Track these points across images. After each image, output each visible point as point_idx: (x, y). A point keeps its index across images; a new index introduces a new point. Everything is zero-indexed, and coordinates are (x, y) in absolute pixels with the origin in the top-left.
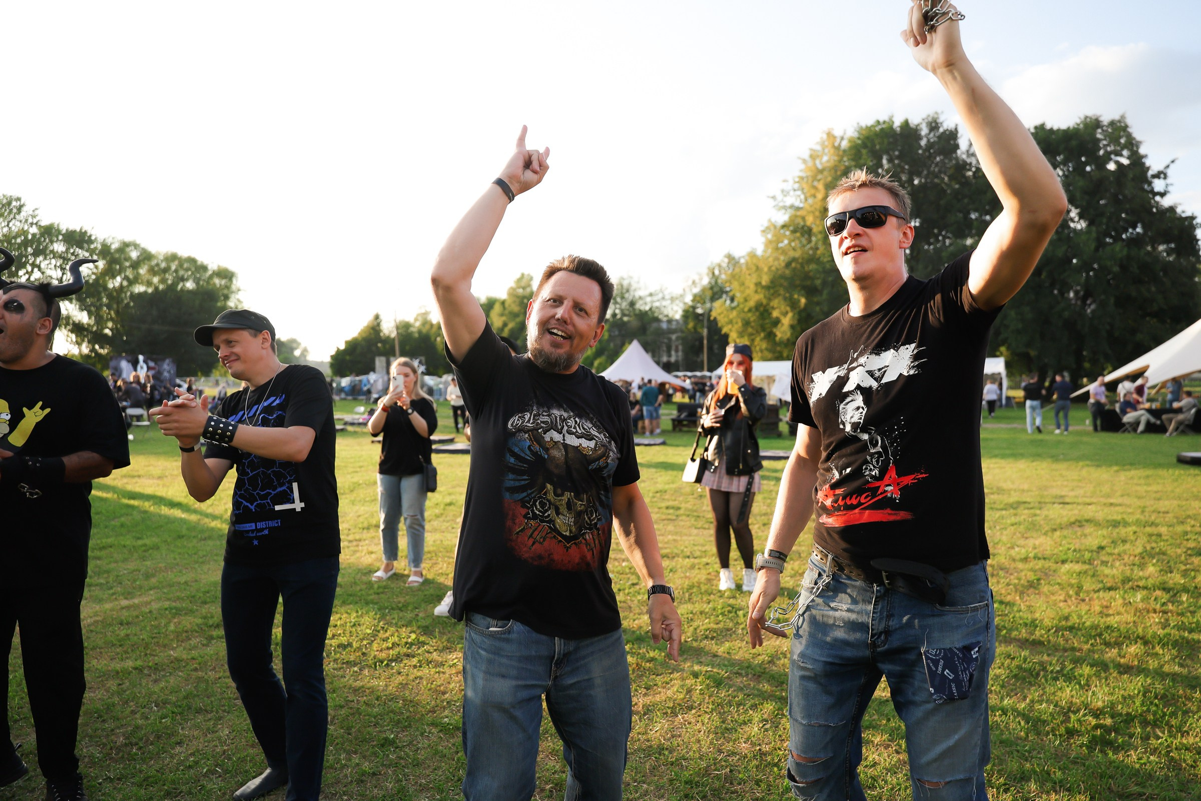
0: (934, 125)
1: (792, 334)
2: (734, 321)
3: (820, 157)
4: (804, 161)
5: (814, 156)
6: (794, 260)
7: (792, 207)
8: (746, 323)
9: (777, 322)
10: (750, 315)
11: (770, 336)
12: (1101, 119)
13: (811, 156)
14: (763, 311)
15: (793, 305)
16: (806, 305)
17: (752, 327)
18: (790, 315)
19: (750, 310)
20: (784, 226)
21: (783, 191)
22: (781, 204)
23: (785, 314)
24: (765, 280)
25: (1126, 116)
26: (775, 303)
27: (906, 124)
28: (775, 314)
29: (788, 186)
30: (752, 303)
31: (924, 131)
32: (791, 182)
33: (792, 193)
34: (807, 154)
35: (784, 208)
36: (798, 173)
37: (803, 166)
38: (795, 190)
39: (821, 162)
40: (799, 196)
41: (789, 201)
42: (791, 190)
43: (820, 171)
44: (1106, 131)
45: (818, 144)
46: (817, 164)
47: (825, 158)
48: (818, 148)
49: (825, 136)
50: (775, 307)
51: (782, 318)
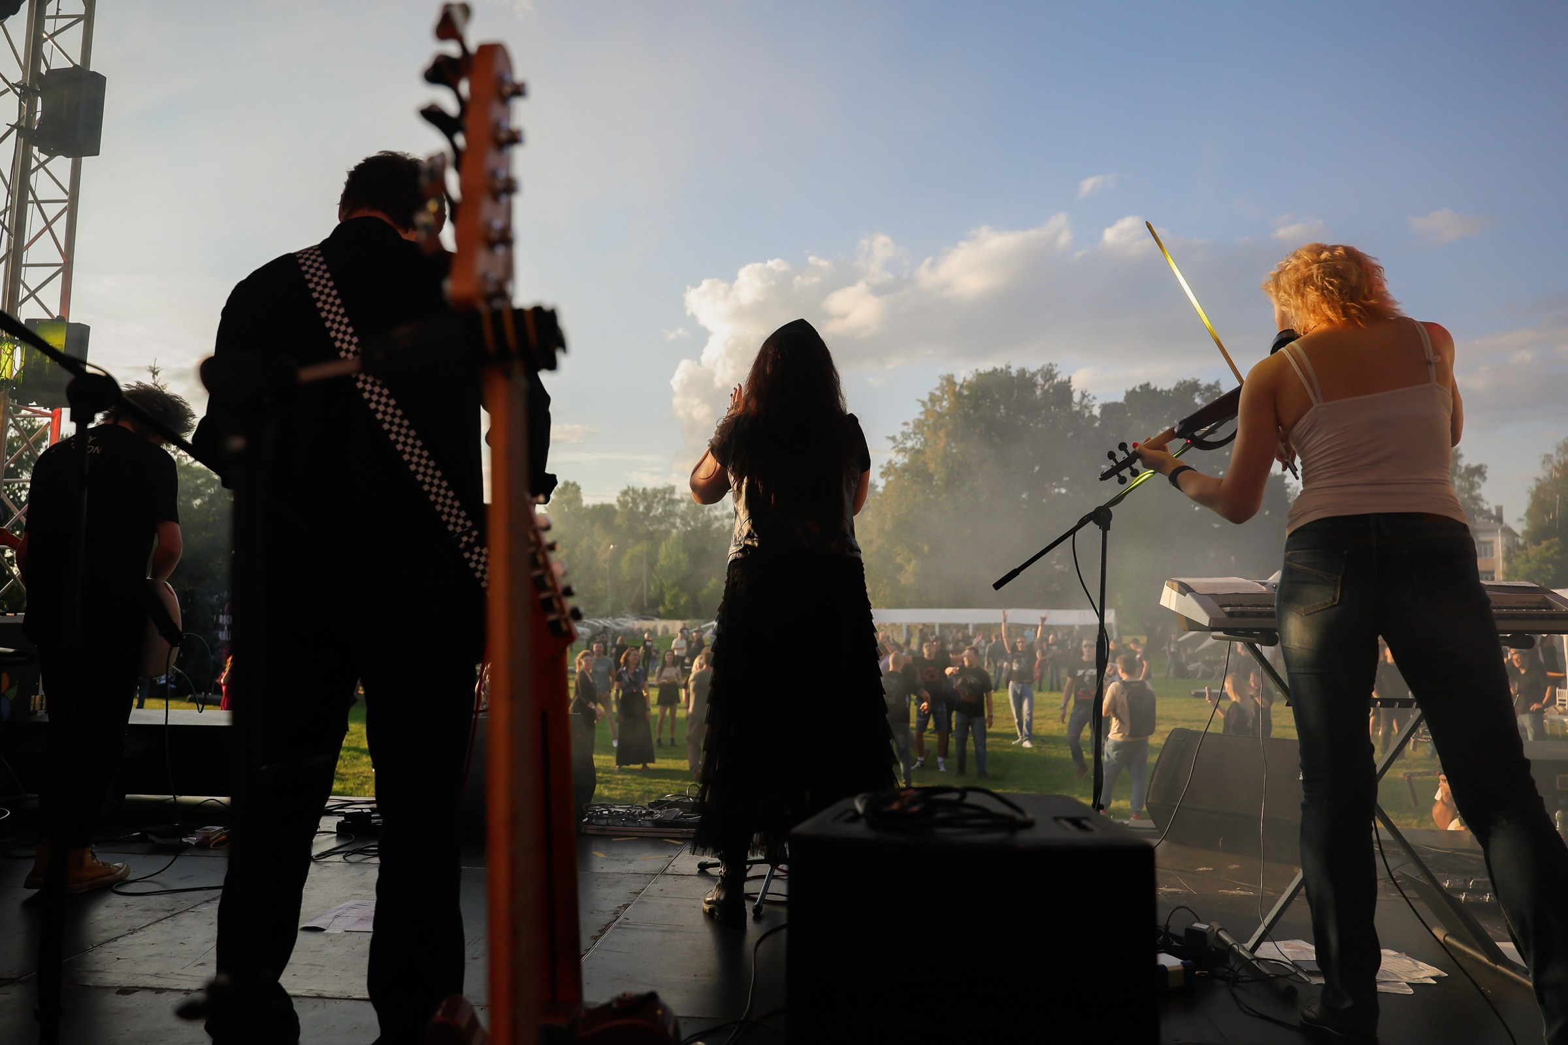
0: (1049, 374)
1: (915, 581)
3: (941, 399)
4: (924, 404)
5: (933, 399)
9: (900, 568)
12: (1199, 383)
13: (931, 400)
15: (917, 552)
20: (905, 469)
21: (903, 434)
22: (901, 446)
23: (909, 561)
24: (889, 526)
25: (1221, 382)
26: (898, 549)
27: (1022, 372)
28: (899, 560)
29: (909, 429)
31: (1040, 381)
32: (911, 425)
33: (912, 436)
34: (926, 398)
35: (904, 450)
36: (918, 416)
37: (922, 409)
38: (915, 434)
39: (941, 407)
40: (920, 439)
41: (909, 444)
42: (911, 433)
43: (940, 416)
44: (1204, 393)
45: (937, 389)
46: (937, 408)
47: (945, 403)
48: (938, 393)
49: (945, 382)
50: (898, 552)
51: (906, 565)
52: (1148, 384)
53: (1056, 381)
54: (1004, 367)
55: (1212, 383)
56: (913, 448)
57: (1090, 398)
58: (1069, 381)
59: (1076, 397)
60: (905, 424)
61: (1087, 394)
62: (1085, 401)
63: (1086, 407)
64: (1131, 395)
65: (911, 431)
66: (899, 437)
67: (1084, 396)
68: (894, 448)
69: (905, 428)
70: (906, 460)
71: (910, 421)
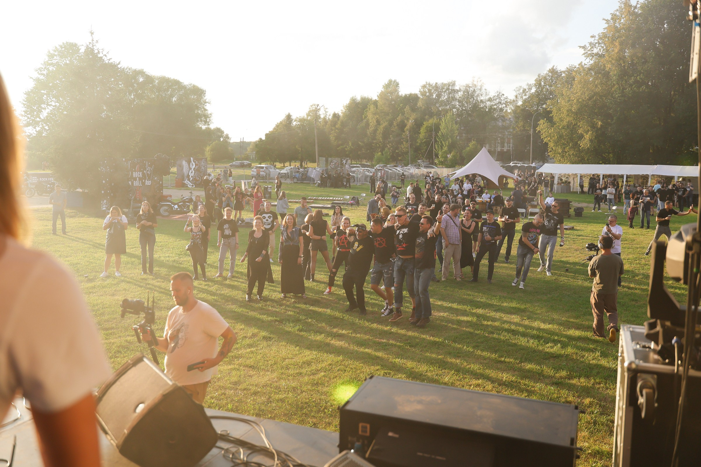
1: (590, 145)
2: (552, 135)
4: (607, 21)
5: (614, 17)
6: (596, 94)
7: (597, 54)
8: (561, 137)
9: (581, 137)
10: (563, 131)
11: (576, 145)
13: (612, 19)
14: (572, 128)
15: (593, 126)
16: (601, 125)
17: (564, 139)
18: (590, 132)
19: (563, 127)
20: (590, 69)
21: (591, 44)
22: (589, 52)
23: (587, 132)
24: (574, 108)
26: (580, 124)
28: (580, 131)
30: (565, 123)
32: (597, 37)
33: (597, 45)
34: (609, 17)
35: (592, 55)
36: (602, 31)
37: (606, 25)
38: (599, 43)
39: (619, 24)
40: (603, 47)
41: (595, 51)
42: (596, 43)
43: (617, 30)
45: (617, 10)
46: (617, 25)
47: (622, 21)
48: (618, 13)
49: (623, 5)
50: (580, 126)
51: (585, 134)
60: (592, 37)
65: (596, 41)
66: (588, 45)
68: (584, 54)
69: (592, 40)
70: (592, 62)
71: (596, 34)
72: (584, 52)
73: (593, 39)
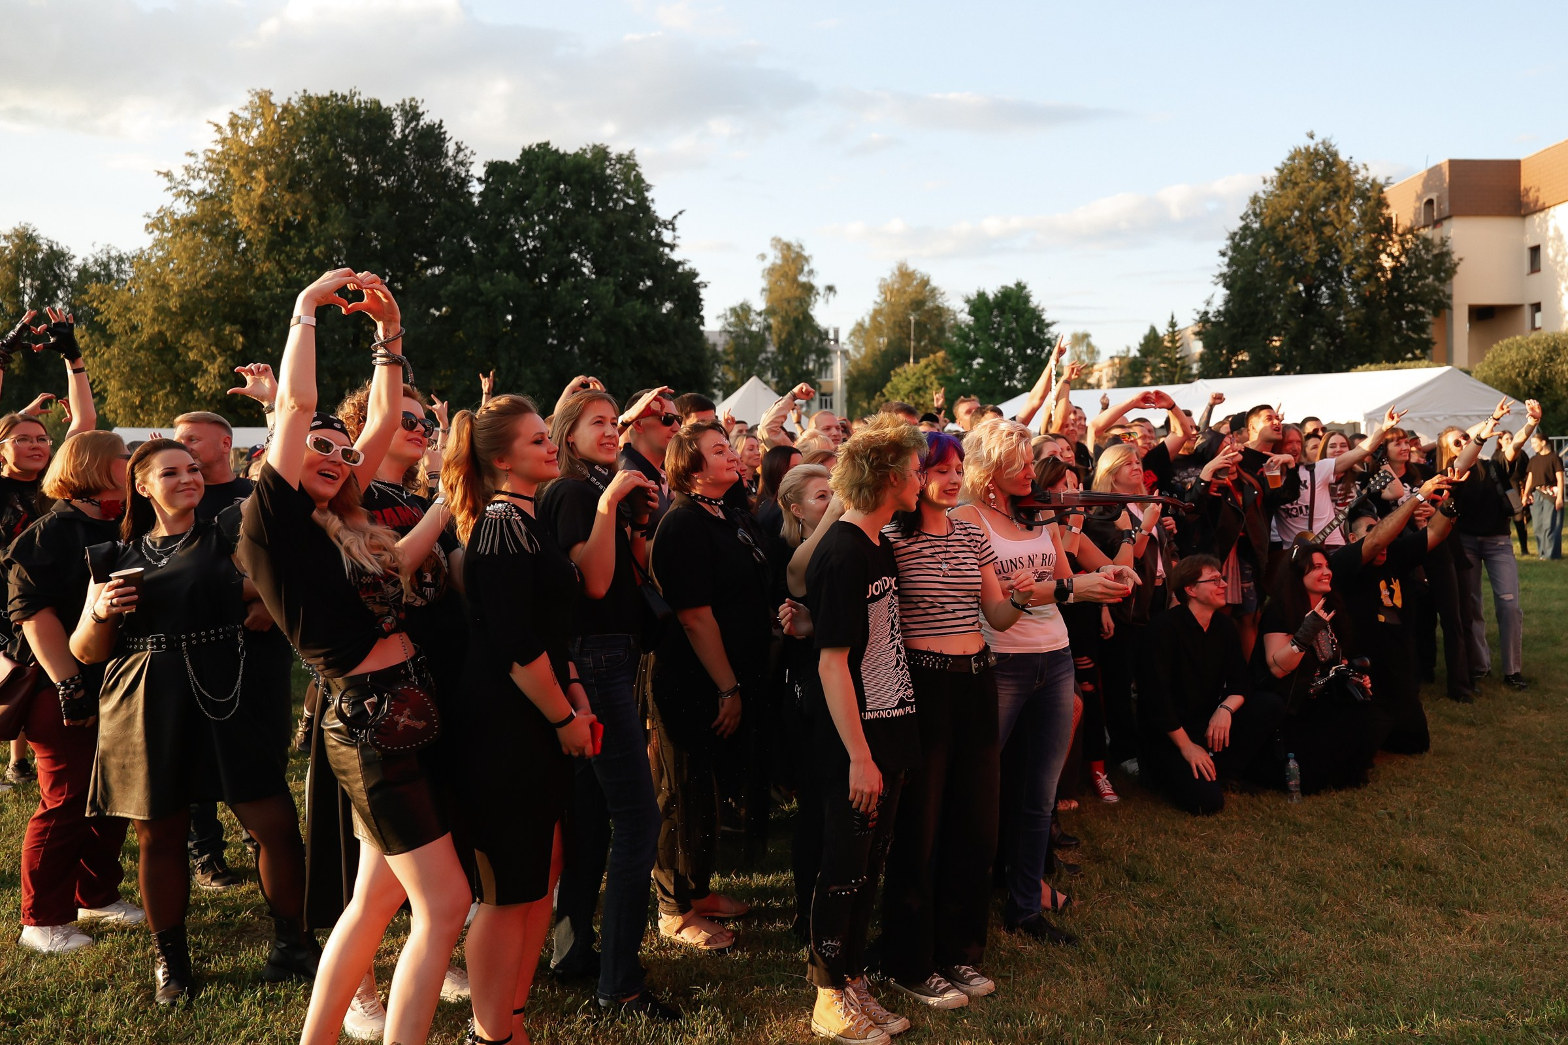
4: (219, 128)
5: (236, 125)
9: (197, 369)
12: (609, 150)
13: (233, 125)
16: (244, 344)
18: (220, 359)
19: (140, 347)
20: (192, 223)
21: (187, 169)
22: (180, 188)
25: (636, 152)
26: (190, 339)
28: (192, 356)
29: (199, 162)
30: (145, 336)
31: (399, 119)
32: (202, 158)
33: (203, 174)
34: (225, 120)
35: (188, 193)
36: (212, 146)
37: (218, 137)
38: (207, 171)
39: (250, 137)
40: (214, 180)
41: (196, 186)
42: (200, 170)
44: (615, 165)
45: (246, 108)
46: (244, 137)
47: (256, 131)
48: (245, 115)
49: (257, 100)
50: (190, 345)
51: (205, 363)
52: (547, 144)
53: (422, 123)
54: (347, 93)
55: (626, 153)
56: (203, 193)
57: (468, 152)
58: (440, 126)
59: (451, 148)
60: (191, 154)
61: (463, 147)
62: (461, 157)
63: (462, 163)
64: (528, 155)
65: (201, 166)
66: (178, 171)
67: (459, 149)
68: (170, 189)
69: (190, 161)
70: (192, 210)
71: (199, 151)
72: (169, 185)
73: (193, 159)
